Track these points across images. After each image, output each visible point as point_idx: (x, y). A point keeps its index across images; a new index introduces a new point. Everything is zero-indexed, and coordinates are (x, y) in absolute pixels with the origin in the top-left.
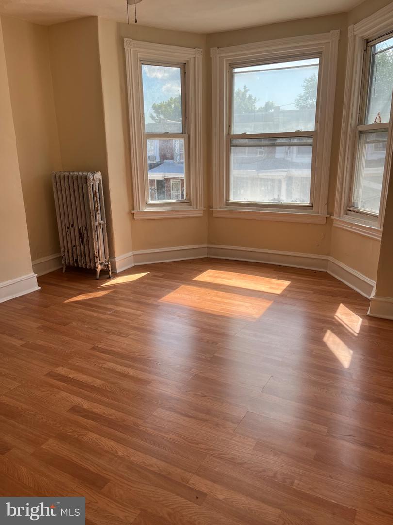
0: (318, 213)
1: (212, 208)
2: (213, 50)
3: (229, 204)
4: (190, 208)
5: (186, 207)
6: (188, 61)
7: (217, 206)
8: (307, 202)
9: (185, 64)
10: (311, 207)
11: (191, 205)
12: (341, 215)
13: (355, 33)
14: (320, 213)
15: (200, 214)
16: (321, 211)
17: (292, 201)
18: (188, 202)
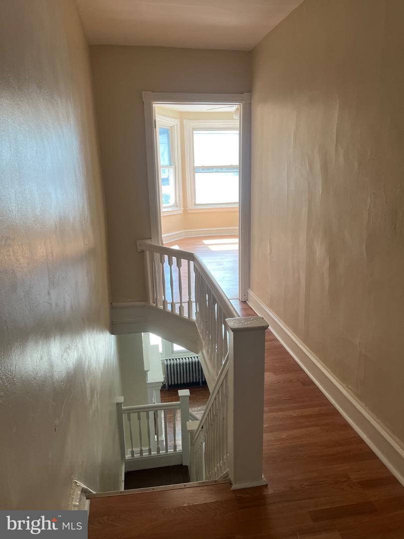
1: (187, 208)
2: (185, 121)
5: (175, 209)
6: (173, 126)
7: (190, 206)
15: (181, 212)
18: (176, 205)
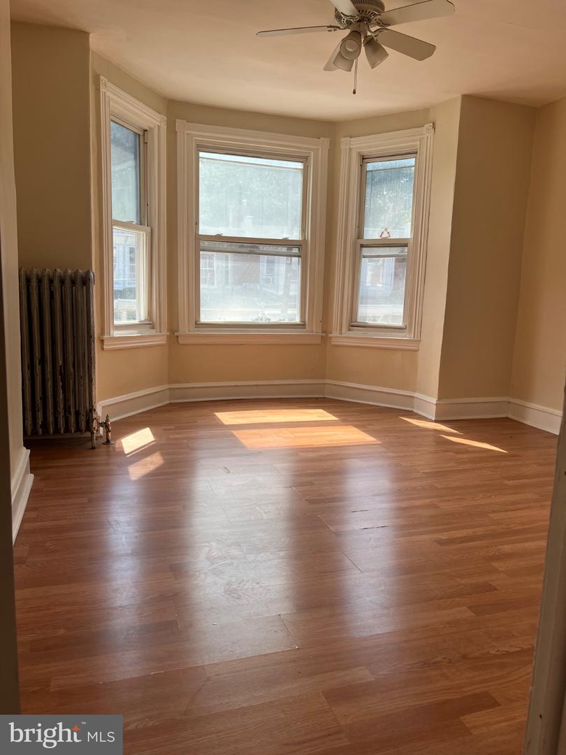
0: (312, 332)
1: (178, 331)
2: (179, 123)
3: (198, 325)
4: (153, 332)
5: (147, 332)
6: (151, 128)
7: (185, 328)
8: (297, 320)
9: (146, 131)
10: (302, 325)
11: (153, 328)
12: (344, 331)
13: (351, 147)
14: (314, 331)
15: (162, 340)
16: (316, 329)
17: (280, 320)
18: (150, 323)
